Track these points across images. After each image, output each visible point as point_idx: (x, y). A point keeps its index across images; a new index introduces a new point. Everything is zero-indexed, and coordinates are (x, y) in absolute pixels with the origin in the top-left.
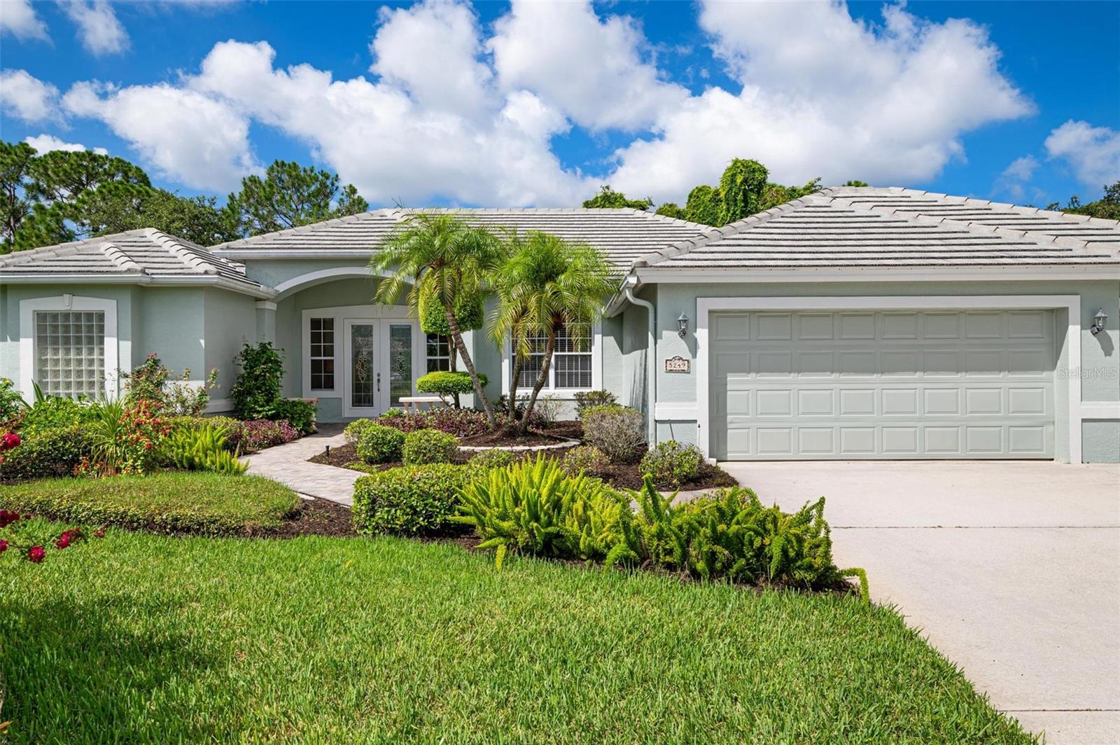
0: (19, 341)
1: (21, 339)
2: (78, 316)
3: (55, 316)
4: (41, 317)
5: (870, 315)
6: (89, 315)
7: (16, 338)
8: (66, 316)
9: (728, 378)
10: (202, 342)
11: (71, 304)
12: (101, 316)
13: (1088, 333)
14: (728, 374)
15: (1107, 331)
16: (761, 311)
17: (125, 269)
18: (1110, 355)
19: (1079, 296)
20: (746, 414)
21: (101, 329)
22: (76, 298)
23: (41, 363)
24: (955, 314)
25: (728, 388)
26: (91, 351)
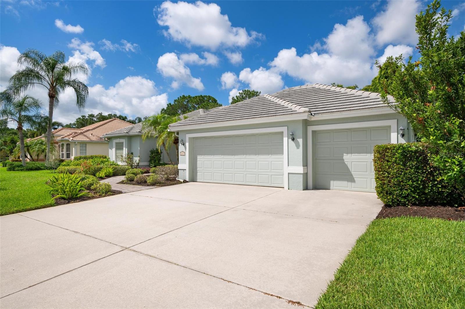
1: (113, 149)
3: (118, 143)
4: (116, 143)
5: (231, 137)
6: (121, 143)
9: (198, 157)
10: (139, 148)
11: (119, 141)
12: (123, 143)
13: (290, 140)
14: (198, 156)
15: (298, 139)
16: (205, 137)
18: (299, 149)
19: (287, 127)
20: (201, 168)
21: (123, 146)
22: (120, 139)
23: (116, 153)
24: (255, 135)
25: (198, 160)
26: (121, 151)
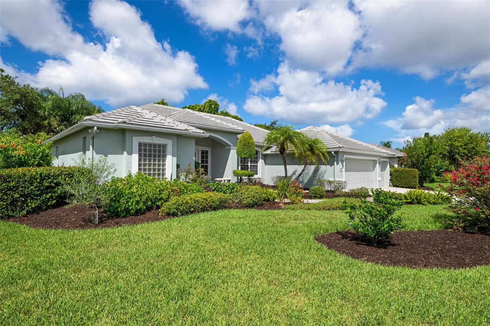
0: (132, 155)
1: (133, 154)
2: (155, 145)
3: (145, 145)
4: (140, 144)
6: (160, 146)
7: (130, 153)
8: (150, 145)
11: (155, 141)
12: (164, 146)
17: (184, 129)
19: (378, 158)
21: (164, 151)
26: (159, 161)
